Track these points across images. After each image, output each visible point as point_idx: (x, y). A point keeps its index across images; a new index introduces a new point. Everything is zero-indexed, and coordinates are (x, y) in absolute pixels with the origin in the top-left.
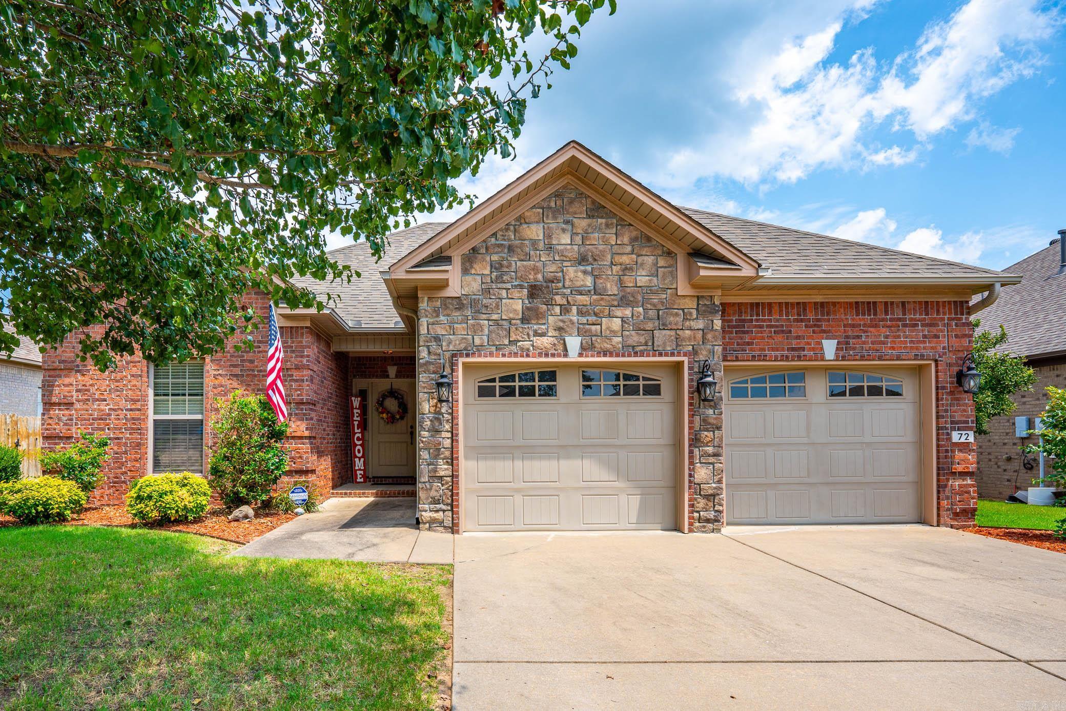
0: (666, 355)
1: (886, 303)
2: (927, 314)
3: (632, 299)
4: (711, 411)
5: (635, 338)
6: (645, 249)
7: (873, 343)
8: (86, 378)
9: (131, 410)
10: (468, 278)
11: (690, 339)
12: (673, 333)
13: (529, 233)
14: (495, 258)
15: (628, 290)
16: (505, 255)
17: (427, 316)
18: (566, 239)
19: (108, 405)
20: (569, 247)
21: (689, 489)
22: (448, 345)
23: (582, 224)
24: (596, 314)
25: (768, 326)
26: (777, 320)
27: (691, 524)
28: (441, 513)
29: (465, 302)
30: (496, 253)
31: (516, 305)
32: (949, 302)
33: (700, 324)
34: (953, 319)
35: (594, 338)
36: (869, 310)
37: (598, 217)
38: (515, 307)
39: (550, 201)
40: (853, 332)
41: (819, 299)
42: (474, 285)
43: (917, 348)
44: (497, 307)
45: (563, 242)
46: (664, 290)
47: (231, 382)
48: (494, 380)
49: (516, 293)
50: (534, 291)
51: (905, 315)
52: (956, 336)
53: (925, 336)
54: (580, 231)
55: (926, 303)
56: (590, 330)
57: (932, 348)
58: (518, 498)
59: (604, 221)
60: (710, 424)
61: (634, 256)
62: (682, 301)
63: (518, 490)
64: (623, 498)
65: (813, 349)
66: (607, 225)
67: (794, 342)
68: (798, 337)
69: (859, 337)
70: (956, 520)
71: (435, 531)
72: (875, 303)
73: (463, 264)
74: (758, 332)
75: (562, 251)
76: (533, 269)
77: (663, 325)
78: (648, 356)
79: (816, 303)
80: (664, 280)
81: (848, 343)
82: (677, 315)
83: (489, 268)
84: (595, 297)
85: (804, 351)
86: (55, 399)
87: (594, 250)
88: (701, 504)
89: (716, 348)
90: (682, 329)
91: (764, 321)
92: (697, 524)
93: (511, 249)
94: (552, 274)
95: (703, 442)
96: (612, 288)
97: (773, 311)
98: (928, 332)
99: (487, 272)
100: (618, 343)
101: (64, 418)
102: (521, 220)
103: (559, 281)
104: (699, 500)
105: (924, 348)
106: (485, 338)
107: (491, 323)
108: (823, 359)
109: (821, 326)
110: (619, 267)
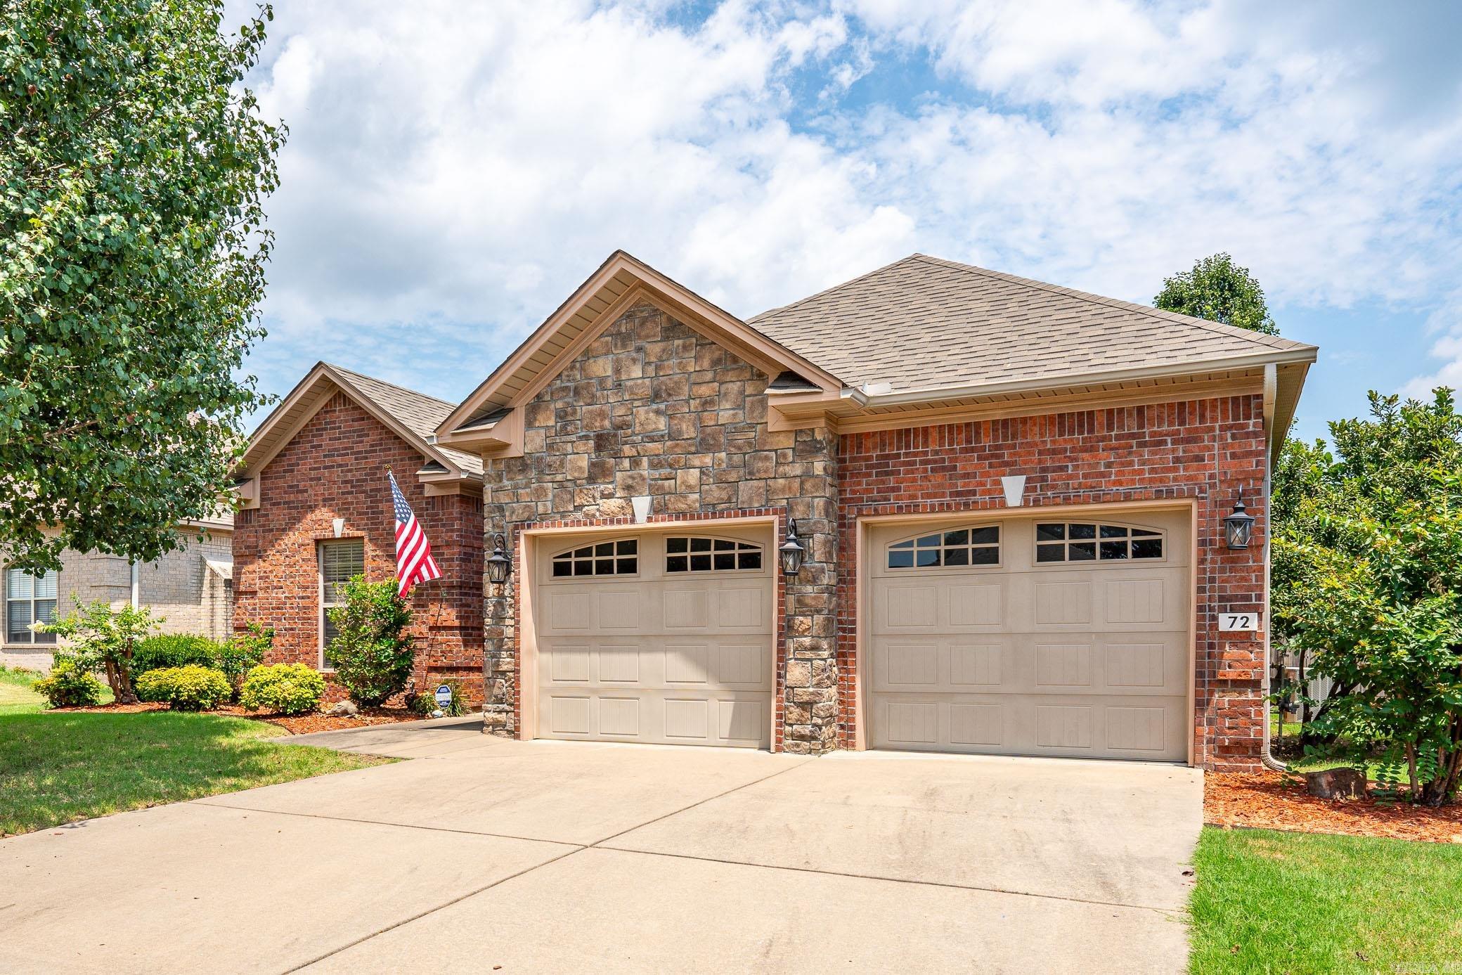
0: (751, 514)
1: (1110, 412)
2: (1182, 423)
3: (712, 442)
4: (809, 588)
5: (716, 493)
6: (730, 373)
7: (1085, 476)
8: (266, 564)
9: (303, 598)
10: (531, 433)
11: (783, 490)
12: (762, 483)
13: (595, 369)
14: (560, 405)
15: (708, 430)
16: (570, 400)
17: (490, 482)
18: (637, 372)
19: (284, 592)
20: (640, 381)
21: (778, 693)
22: (511, 516)
23: (655, 349)
24: (671, 466)
25: (922, 462)
26: (936, 453)
27: (779, 741)
28: (504, 714)
29: (529, 462)
30: (561, 398)
31: (581, 459)
32: (1224, 401)
33: (797, 469)
34: (1230, 427)
35: (667, 497)
36: (1081, 425)
37: (674, 338)
38: (580, 464)
39: (620, 326)
40: (1054, 462)
41: (999, 415)
42: (537, 440)
43: (1161, 480)
44: (562, 464)
45: (634, 375)
46: (752, 426)
47: (387, 564)
48: (569, 555)
49: (581, 447)
50: (602, 442)
51: (1143, 427)
52: (1234, 456)
53: (1177, 460)
54: (653, 359)
55: (1182, 404)
56: (662, 487)
57: (1189, 478)
58: (595, 700)
59: (680, 342)
60: (806, 605)
61: (716, 384)
62: (776, 439)
63: (594, 691)
64: (714, 704)
65: (989, 492)
66: (685, 348)
67: (960, 482)
68: (966, 476)
69: (1063, 468)
70: (1225, 758)
71: (497, 735)
72: (1091, 413)
73: (527, 415)
74: (907, 472)
75: (631, 387)
76: (599, 415)
77: (750, 473)
78: (729, 516)
79: (995, 422)
80: (753, 412)
81: (1044, 479)
82: (767, 458)
83: (553, 418)
84: (669, 443)
85: (975, 495)
86: (242, 588)
87: (668, 382)
88: (795, 713)
89: (816, 500)
90: (775, 478)
91: (916, 455)
92: (790, 742)
93: (577, 392)
94: (620, 419)
95: (797, 631)
96: (688, 430)
97: (930, 440)
98: (1184, 451)
99: (551, 423)
100: (694, 502)
101: (250, 608)
102: (588, 354)
103: (629, 426)
104: (791, 709)
105: (1175, 479)
106: (549, 504)
107: (555, 486)
108: (1003, 505)
109: (1002, 456)
110: (698, 401)
